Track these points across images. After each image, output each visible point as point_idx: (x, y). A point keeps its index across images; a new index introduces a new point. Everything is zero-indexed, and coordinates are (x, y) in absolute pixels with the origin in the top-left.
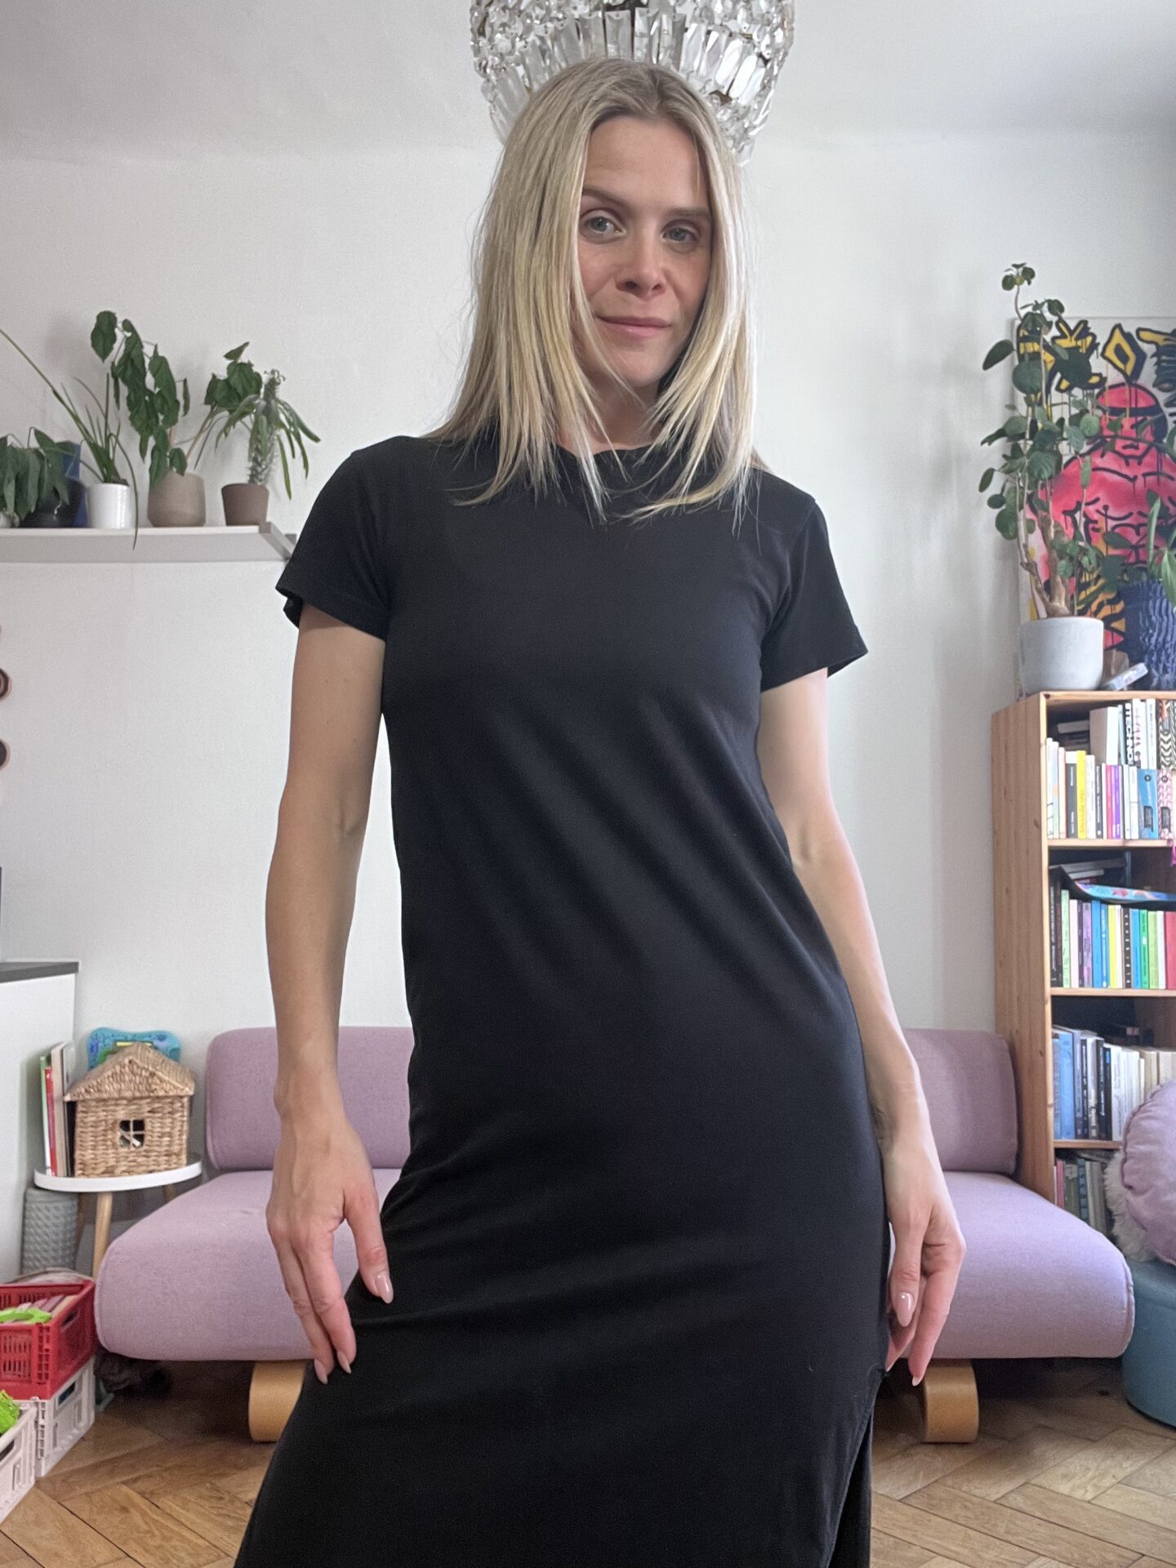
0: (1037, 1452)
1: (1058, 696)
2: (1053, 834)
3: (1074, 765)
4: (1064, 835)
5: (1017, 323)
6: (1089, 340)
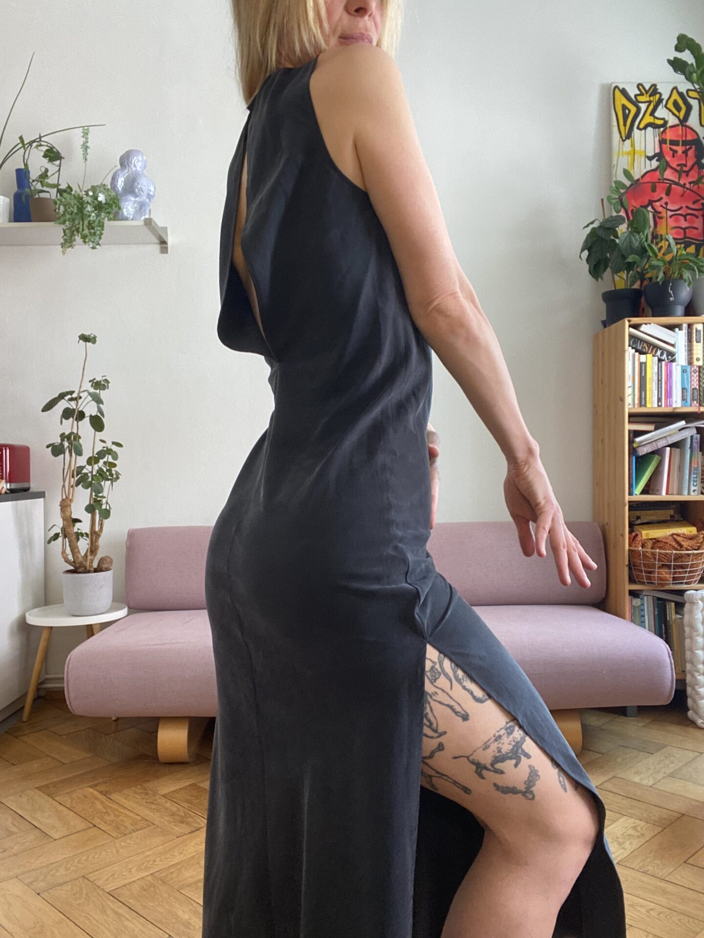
0: (619, 760)
1: (636, 320)
2: (630, 404)
3: (645, 363)
4: (636, 406)
5: (614, 85)
6: (657, 96)
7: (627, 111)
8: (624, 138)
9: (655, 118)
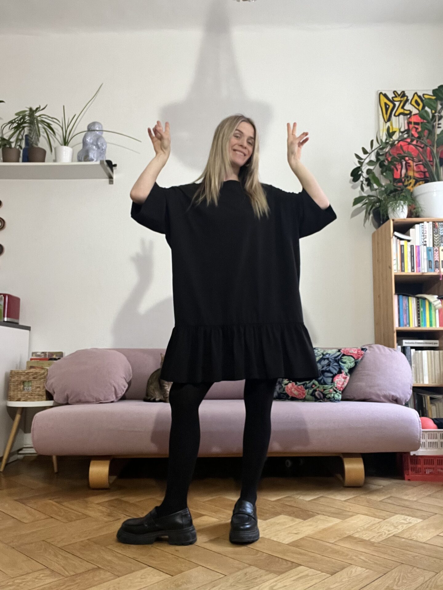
1: (397, 219)
2: (395, 270)
3: (403, 246)
4: (399, 272)
5: (379, 92)
6: (405, 98)
7: (388, 106)
8: (386, 121)
9: (404, 110)
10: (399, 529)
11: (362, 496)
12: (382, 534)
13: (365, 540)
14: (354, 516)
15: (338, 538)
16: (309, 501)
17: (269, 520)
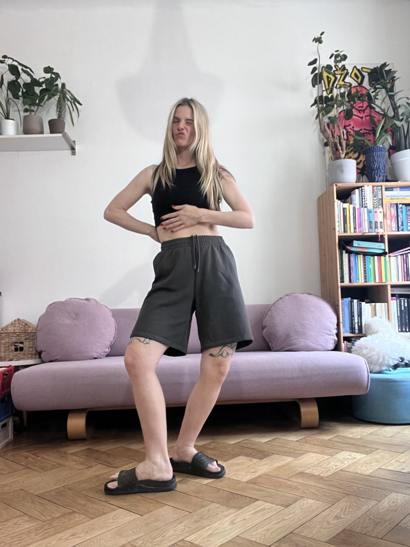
1: (339, 185)
2: (339, 231)
3: (346, 208)
4: (343, 232)
5: (322, 66)
6: (346, 71)
7: (330, 79)
8: (328, 93)
9: (345, 82)
10: (344, 464)
11: (311, 436)
12: (330, 469)
13: (316, 476)
14: (305, 454)
15: (291, 475)
16: (265, 443)
17: (229, 461)
